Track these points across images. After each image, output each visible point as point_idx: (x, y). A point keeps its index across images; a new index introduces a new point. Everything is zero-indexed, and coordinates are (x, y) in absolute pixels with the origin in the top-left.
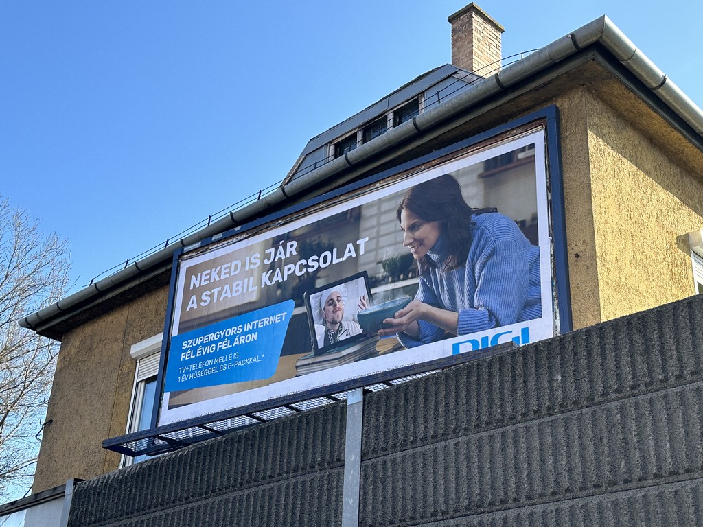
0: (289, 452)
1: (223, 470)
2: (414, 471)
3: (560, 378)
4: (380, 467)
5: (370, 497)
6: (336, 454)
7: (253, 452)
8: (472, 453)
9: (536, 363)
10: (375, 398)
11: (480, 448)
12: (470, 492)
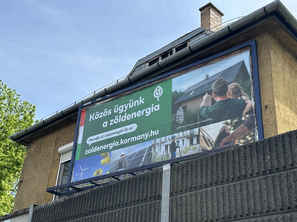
0: (135, 193)
1: (103, 200)
2: (196, 201)
3: (269, 157)
4: (179, 199)
5: (175, 213)
6: (158, 193)
7: (118, 193)
8: (225, 193)
9: (257, 151)
10: (176, 168)
11: (229, 190)
12: (224, 211)
